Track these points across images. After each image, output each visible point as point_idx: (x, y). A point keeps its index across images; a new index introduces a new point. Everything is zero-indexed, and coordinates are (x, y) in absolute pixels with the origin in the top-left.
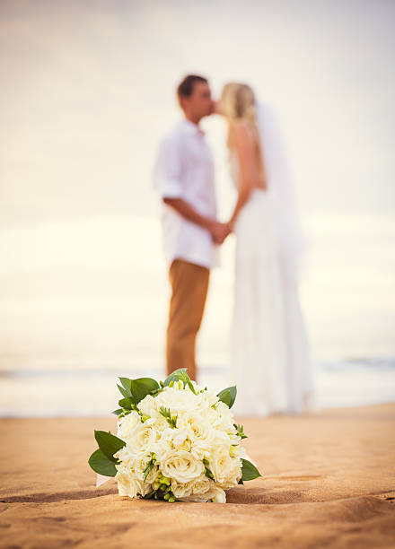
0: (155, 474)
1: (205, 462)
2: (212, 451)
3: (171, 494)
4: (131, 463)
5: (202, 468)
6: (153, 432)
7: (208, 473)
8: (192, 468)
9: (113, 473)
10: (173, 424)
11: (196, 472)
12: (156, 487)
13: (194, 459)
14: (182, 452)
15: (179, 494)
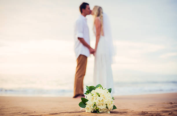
0: (95, 107)
1: (106, 105)
2: (108, 102)
3: (99, 112)
4: (90, 105)
5: (106, 106)
6: (95, 98)
7: (107, 107)
8: (103, 106)
9: (84, 107)
10: (99, 96)
11: (105, 107)
12: (95, 110)
13: (104, 104)
14: (101, 102)
15: (100, 112)
